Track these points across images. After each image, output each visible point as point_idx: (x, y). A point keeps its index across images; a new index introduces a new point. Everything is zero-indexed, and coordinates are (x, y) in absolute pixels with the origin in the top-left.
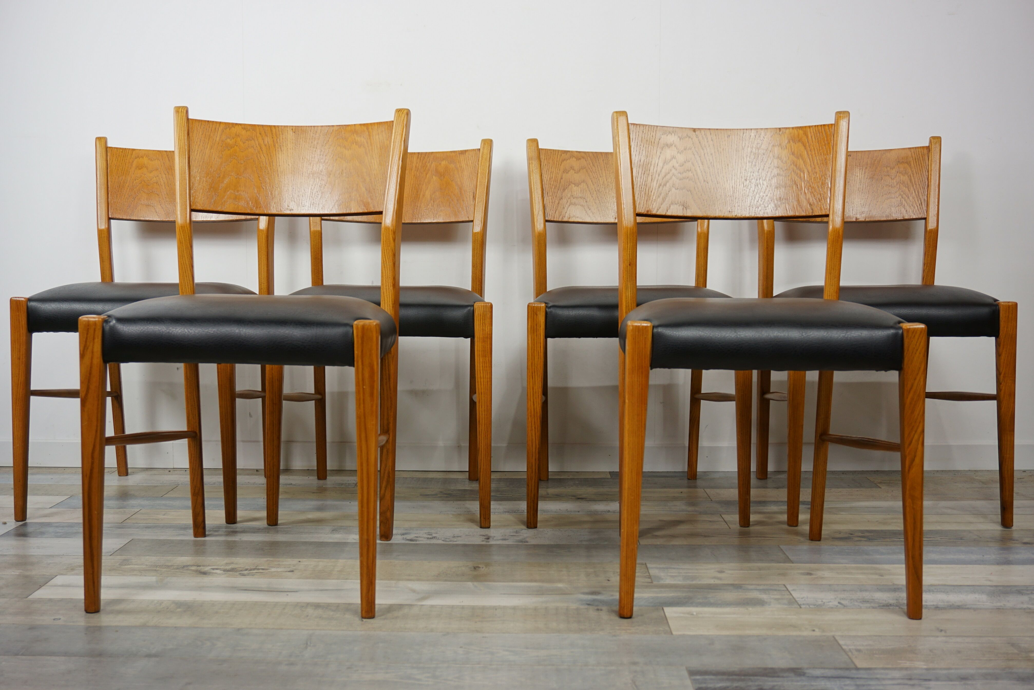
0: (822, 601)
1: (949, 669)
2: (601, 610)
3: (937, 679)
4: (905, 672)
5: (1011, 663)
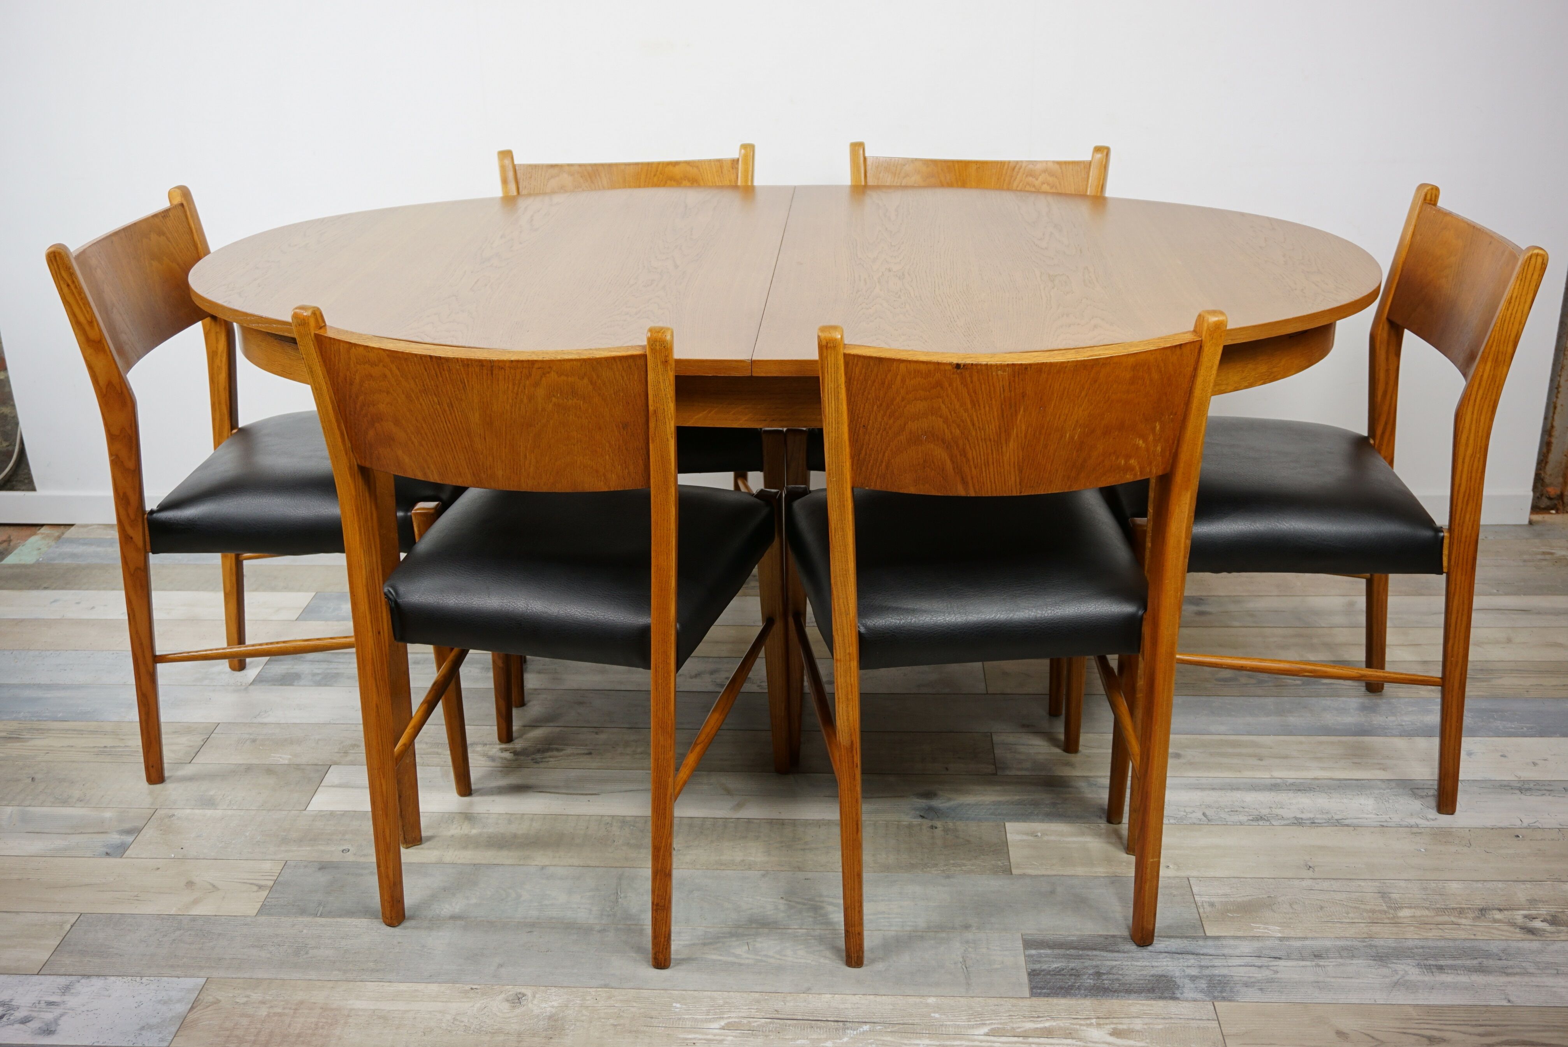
0: (1185, 811)
1: (1305, 938)
2: (936, 828)
3: (1288, 958)
4: (1256, 944)
5: (1376, 929)
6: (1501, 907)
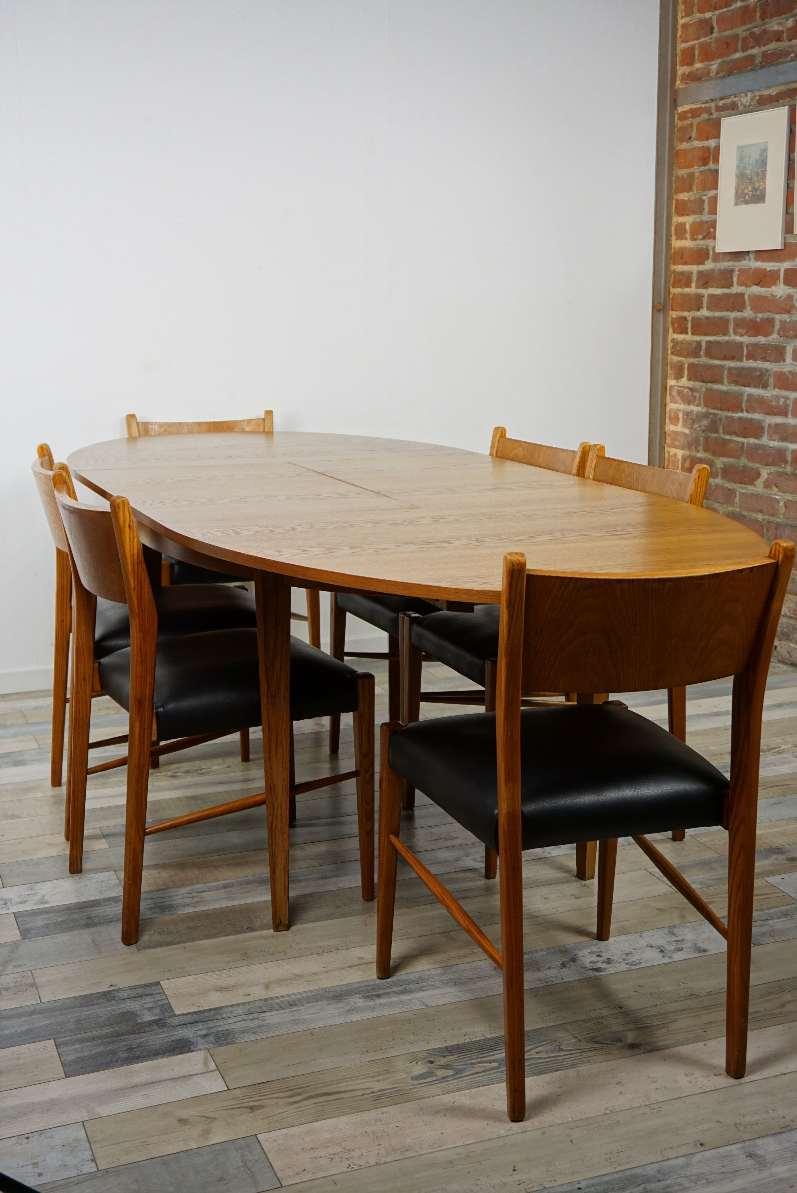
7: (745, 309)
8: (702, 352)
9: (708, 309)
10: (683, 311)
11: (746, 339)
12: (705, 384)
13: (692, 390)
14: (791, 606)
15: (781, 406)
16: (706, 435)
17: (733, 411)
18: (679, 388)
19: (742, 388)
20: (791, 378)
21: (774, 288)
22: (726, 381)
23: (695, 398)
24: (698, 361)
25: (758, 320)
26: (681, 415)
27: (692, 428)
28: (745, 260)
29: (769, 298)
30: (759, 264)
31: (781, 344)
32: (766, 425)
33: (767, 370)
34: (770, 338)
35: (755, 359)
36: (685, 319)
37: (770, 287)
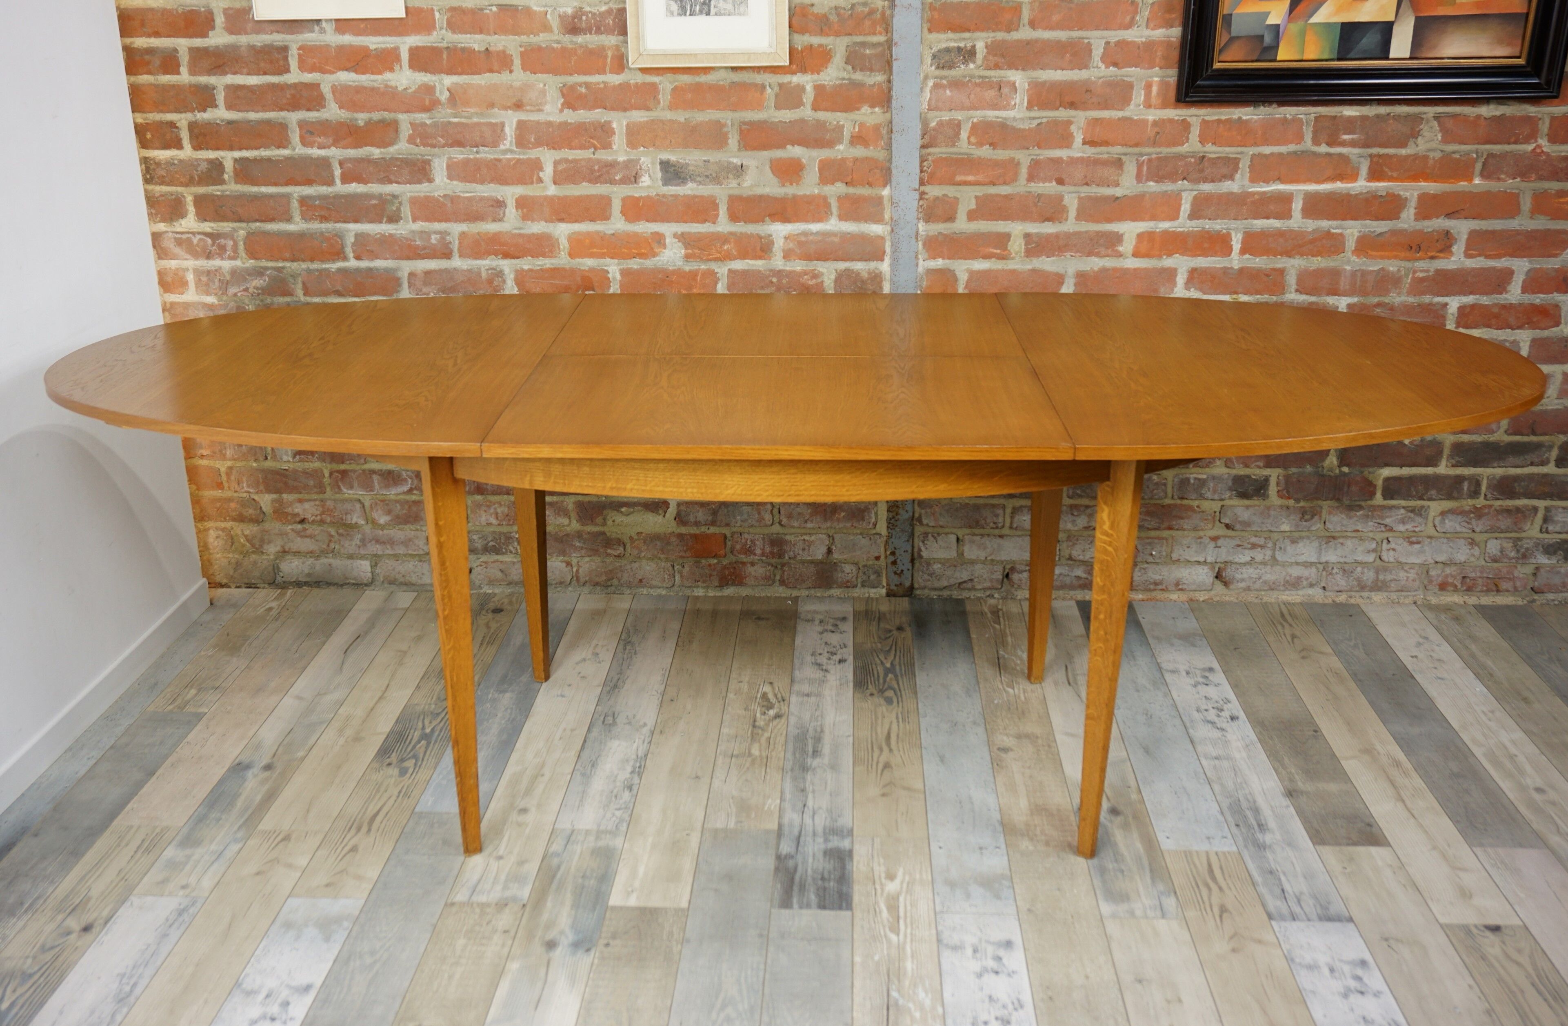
6: (752, 720)
7: (324, 107)
8: (226, 176)
9: (229, 107)
10: (162, 111)
11: (334, 153)
12: (244, 225)
13: (213, 236)
14: (499, 510)
15: (434, 245)
16: (262, 301)
17: (323, 261)
18: (178, 236)
19: (339, 225)
20: (449, 205)
21: (388, 76)
22: (297, 217)
23: (223, 248)
24: (218, 191)
25: (361, 123)
26: (190, 277)
27: (225, 293)
28: (313, 31)
29: (382, 90)
30: (348, 39)
31: (420, 157)
32: (404, 275)
33: (395, 197)
34: (391, 149)
35: (360, 180)
36: (172, 125)
37: (380, 73)
